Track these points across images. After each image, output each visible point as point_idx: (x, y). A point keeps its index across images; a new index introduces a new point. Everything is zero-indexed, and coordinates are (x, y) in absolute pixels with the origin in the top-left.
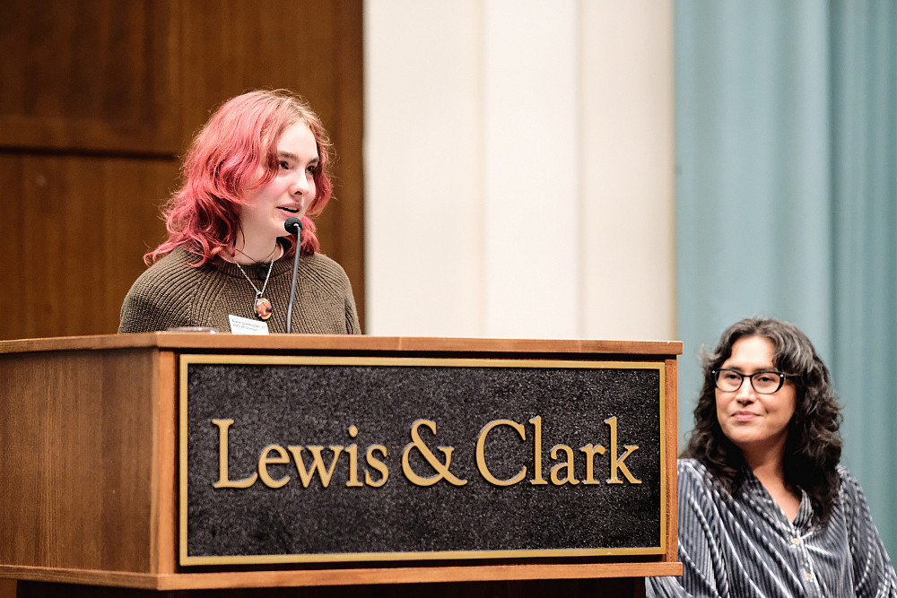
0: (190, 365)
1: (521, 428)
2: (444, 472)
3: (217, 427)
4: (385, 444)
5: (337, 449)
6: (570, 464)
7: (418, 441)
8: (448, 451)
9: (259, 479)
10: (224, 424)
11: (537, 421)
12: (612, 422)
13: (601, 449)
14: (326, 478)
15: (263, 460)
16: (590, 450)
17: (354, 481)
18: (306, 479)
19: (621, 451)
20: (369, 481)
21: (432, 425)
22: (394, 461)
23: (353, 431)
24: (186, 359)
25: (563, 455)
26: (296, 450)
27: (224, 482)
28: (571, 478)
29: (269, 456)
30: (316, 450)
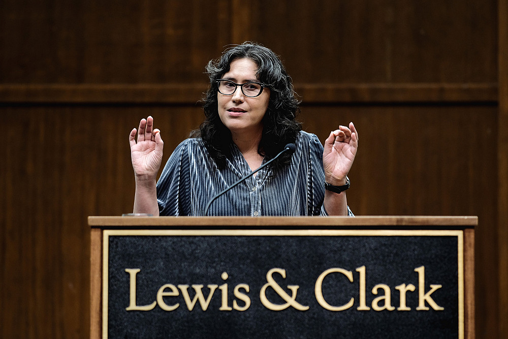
0: (110, 237)
1: (349, 275)
2: (291, 301)
3: (128, 274)
4: (248, 284)
5: (213, 287)
6: (387, 297)
7: (272, 282)
8: (294, 289)
9: (157, 304)
10: (133, 272)
11: (362, 270)
12: (421, 270)
13: (411, 288)
14: (205, 305)
15: (160, 294)
16: (403, 289)
17: (225, 307)
18: (190, 306)
19: (427, 289)
20: (236, 306)
21: (283, 272)
22: (254, 295)
23: (225, 276)
24: (107, 233)
25: (381, 292)
26: (184, 288)
27: (133, 306)
28: (388, 306)
29: (165, 290)
30: (198, 288)
